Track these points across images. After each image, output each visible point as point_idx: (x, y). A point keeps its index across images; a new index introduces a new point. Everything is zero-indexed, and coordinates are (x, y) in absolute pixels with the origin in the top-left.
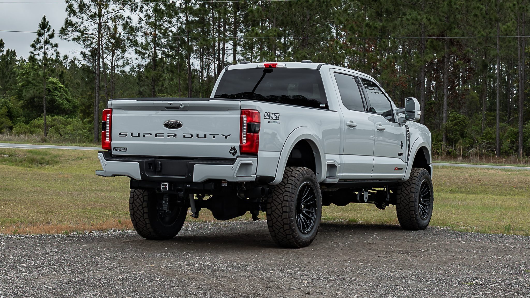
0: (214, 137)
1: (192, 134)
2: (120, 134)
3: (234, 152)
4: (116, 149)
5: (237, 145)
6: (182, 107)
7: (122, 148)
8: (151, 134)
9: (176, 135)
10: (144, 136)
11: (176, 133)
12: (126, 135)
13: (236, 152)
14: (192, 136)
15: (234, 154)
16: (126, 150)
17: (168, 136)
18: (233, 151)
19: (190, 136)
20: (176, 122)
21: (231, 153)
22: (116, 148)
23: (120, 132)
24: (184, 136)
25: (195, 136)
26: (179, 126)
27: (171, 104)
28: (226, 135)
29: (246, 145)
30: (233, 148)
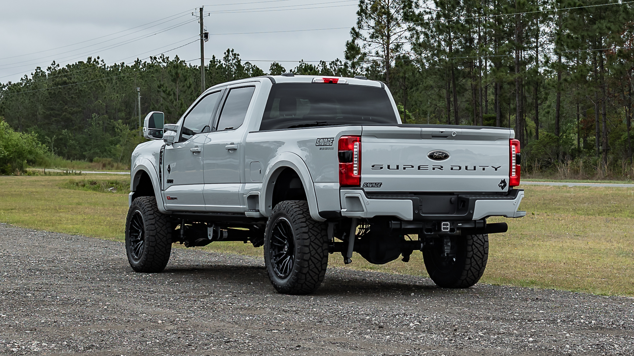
0: (484, 169)
1: (460, 166)
2: (373, 166)
3: (504, 186)
4: (366, 185)
5: (507, 178)
6: (455, 135)
7: (375, 183)
8: (413, 167)
9: (442, 167)
10: (404, 168)
11: (442, 165)
12: (382, 168)
13: (505, 185)
14: (460, 168)
15: (503, 188)
16: (380, 185)
17: (434, 169)
18: (502, 185)
19: (458, 168)
20: (443, 153)
21: (500, 186)
22: (367, 183)
23: (373, 165)
24: (452, 169)
25: (463, 168)
26: (446, 157)
27: (442, 132)
28: (496, 167)
29: (515, 177)
30: (503, 182)
